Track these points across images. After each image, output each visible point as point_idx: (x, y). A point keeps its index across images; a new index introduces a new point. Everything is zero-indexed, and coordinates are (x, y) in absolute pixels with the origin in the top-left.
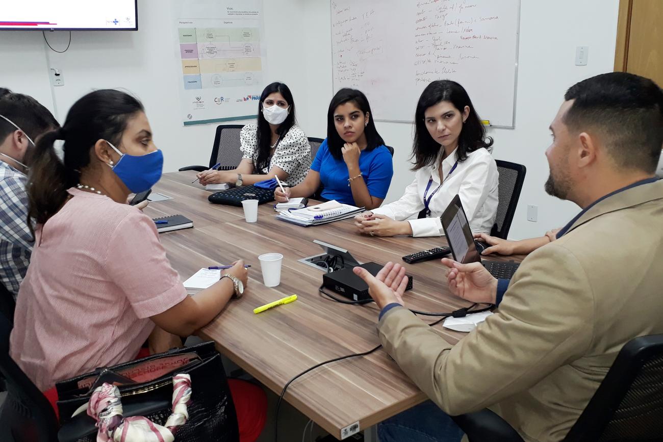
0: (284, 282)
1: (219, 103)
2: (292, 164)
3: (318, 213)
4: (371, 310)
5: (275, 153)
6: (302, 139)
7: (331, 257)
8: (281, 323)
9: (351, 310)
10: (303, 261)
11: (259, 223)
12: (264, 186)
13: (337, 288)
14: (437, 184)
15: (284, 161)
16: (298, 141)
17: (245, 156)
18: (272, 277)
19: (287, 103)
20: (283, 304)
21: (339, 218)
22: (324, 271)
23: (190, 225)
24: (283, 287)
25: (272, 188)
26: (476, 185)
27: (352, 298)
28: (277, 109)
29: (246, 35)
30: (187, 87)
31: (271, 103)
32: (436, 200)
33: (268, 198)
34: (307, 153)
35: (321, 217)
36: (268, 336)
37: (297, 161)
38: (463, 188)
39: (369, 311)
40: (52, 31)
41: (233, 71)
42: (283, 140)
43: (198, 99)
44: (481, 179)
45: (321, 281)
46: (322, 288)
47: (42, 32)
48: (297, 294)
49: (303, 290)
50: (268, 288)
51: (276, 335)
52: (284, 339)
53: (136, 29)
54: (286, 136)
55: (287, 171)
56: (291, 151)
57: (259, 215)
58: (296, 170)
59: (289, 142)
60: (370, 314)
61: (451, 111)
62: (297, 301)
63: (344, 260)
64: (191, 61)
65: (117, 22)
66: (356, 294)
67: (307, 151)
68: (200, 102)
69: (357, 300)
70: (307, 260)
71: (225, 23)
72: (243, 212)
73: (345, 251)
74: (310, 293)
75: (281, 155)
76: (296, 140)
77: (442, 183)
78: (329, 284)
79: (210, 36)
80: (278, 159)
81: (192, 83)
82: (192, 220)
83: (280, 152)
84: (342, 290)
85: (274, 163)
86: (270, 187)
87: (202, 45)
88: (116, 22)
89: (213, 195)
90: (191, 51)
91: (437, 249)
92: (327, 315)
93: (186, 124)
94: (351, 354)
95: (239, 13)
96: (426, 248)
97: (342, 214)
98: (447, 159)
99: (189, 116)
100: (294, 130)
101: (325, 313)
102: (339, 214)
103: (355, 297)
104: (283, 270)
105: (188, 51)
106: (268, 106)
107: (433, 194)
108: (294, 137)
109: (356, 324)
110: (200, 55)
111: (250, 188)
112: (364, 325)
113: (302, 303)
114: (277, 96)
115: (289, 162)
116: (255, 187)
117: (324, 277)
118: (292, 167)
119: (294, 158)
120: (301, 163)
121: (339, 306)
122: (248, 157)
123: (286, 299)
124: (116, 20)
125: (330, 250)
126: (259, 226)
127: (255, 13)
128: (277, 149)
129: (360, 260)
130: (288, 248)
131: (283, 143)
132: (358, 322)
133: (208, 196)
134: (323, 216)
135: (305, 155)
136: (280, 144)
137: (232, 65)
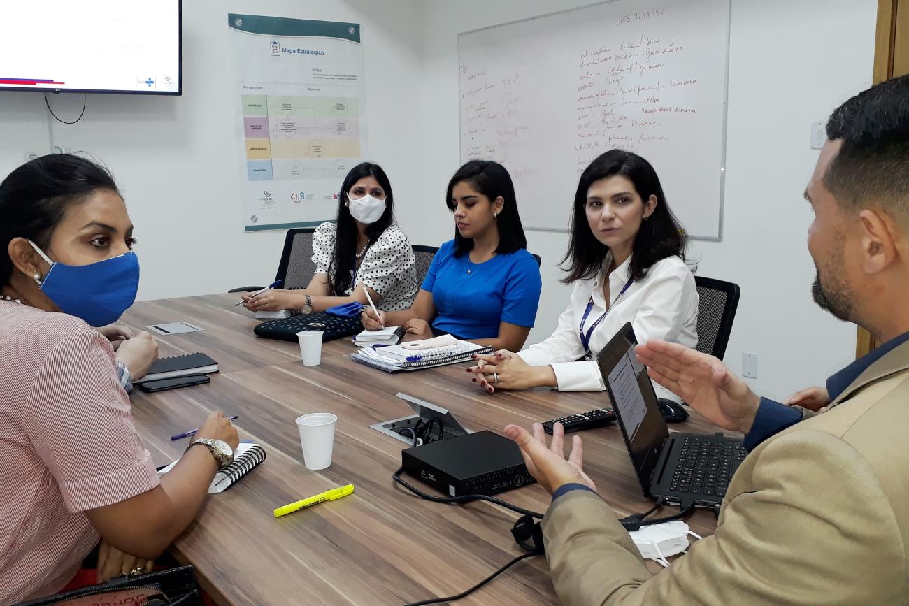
0: (340, 463)
1: (298, 201)
2: (387, 280)
3: (414, 353)
4: (476, 515)
5: (362, 265)
6: (402, 245)
7: (425, 421)
8: (316, 534)
9: (443, 515)
10: (378, 427)
11: (323, 366)
12: (340, 312)
13: (423, 473)
14: (600, 309)
15: (374, 276)
16: (396, 247)
17: (318, 270)
18: (318, 453)
19: (384, 193)
20: (329, 500)
21: (449, 361)
22: (407, 443)
23: (213, 368)
24: (335, 472)
25: (351, 315)
26: (662, 313)
27: (446, 492)
28: (371, 201)
29: (340, 107)
30: (251, 178)
31: (361, 192)
32: (598, 334)
33: (344, 330)
34: (409, 266)
35: (417, 358)
36: (289, 560)
37: (395, 277)
38: (640, 315)
39: (472, 516)
40: (58, 92)
41: (319, 156)
42: (375, 245)
43: (267, 194)
44: (670, 304)
45: (399, 460)
46: (398, 473)
47: (43, 93)
48: (355, 483)
49: (367, 477)
50: (309, 472)
51: (302, 557)
52: (314, 566)
53: (179, 93)
54: (379, 239)
55: (379, 292)
56: (385, 261)
57: (323, 354)
58: (393, 291)
59: (383, 248)
60: (473, 521)
61: (628, 193)
62: (353, 495)
63: (444, 427)
64: (258, 141)
65: (152, 82)
66: (453, 485)
67: (409, 263)
68: (270, 199)
69: (454, 495)
70: (385, 426)
71: (309, 89)
72: (299, 350)
73: (444, 412)
74: (377, 482)
75: (371, 267)
76: (394, 245)
77: (608, 308)
78: (411, 466)
79: (287, 107)
80: (366, 274)
81: (258, 172)
82: (217, 361)
83: (368, 264)
84: (432, 477)
85: (360, 279)
86: (350, 313)
87: (276, 119)
88: (150, 82)
89: (262, 324)
90: (259, 128)
91: (596, 411)
92: (399, 522)
93: (249, 229)
94: (428, 599)
95: (330, 77)
96: (579, 409)
97: (453, 354)
98: (616, 271)
99: (254, 218)
100: (391, 231)
101: (395, 517)
102: (449, 355)
103: (452, 490)
104: (338, 440)
105: (255, 128)
106: (356, 197)
107: (595, 325)
108: (391, 241)
109: (448, 540)
110: (271, 133)
111: (319, 316)
112: (460, 542)
113: (361, 499)
114: (369, 182)
115: (382, 279)
116: (327, 313)
117: (404, 454)
118: (387, 286)
119: (389, 272)
120: (400, 279)
121: (423, 506)
122: (324, 271)
123: (335, 492)
124: (150, 79)
125: (425, 411)
126: (323, 372)
127: (352, 78)
128: (365, 259)
129: (471, 427)
130: (357, 405)
131: (374, 249)
132: (450, 537)
133: (254, 326)
134: (420, 357)
135: (406, 269)
136: (369, 250)
137: (318, 149)
